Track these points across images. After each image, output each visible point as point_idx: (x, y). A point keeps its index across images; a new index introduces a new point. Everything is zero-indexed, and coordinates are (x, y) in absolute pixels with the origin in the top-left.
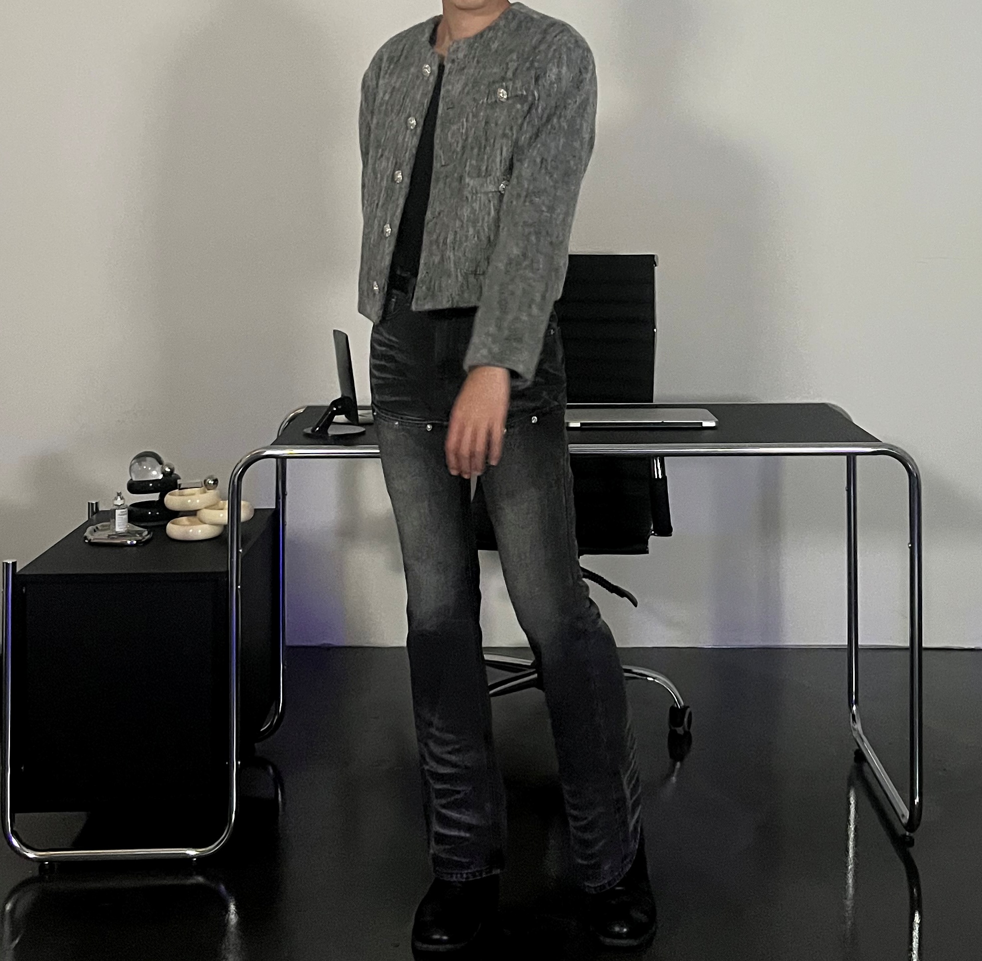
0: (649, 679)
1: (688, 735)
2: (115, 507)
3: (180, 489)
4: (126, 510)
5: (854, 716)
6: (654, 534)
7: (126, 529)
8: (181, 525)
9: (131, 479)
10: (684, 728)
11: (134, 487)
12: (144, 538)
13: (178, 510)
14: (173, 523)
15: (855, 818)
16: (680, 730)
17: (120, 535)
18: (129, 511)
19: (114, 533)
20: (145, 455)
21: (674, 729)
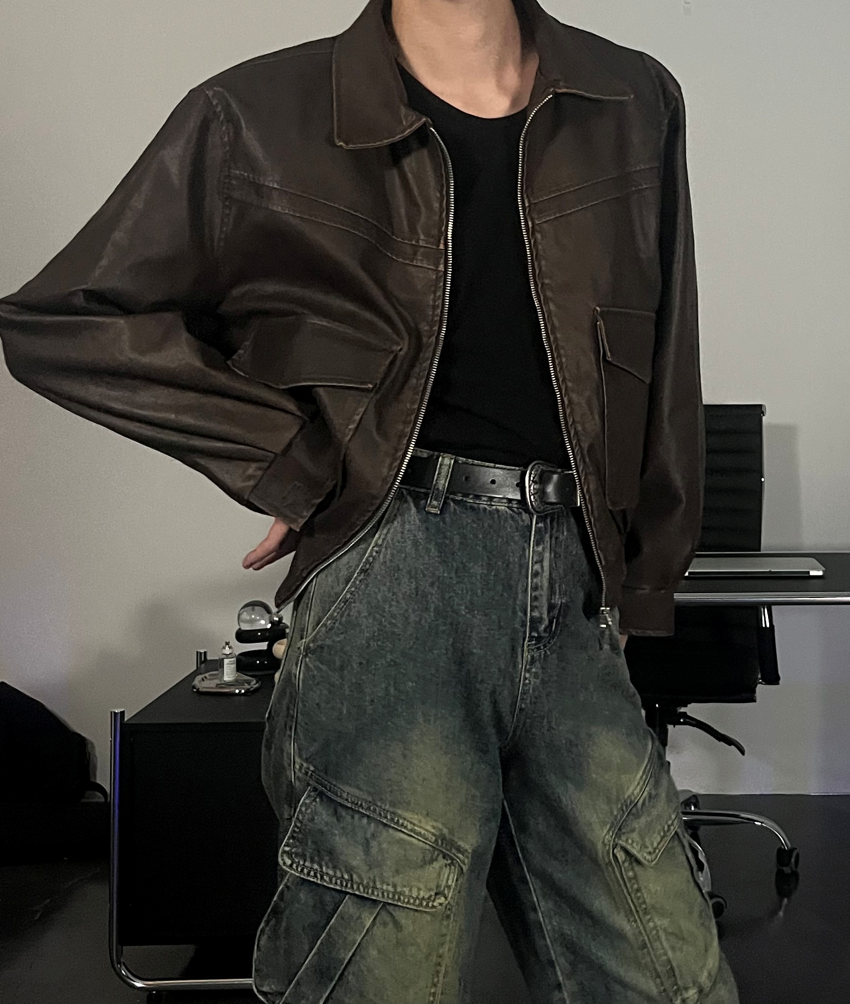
0: (756, 823)
1: (795, 874)
2: (224, 656)
4: (235, 659)
6: (761, 683)
7: (234, 678)
9: (240, 629)
11: (243, 636)
12: (252, 688)
16: (787, 870)
17: (229, 684)
18: (237, 660)
19: (223, 682)
20: (253, 604)
21: (781, 868)
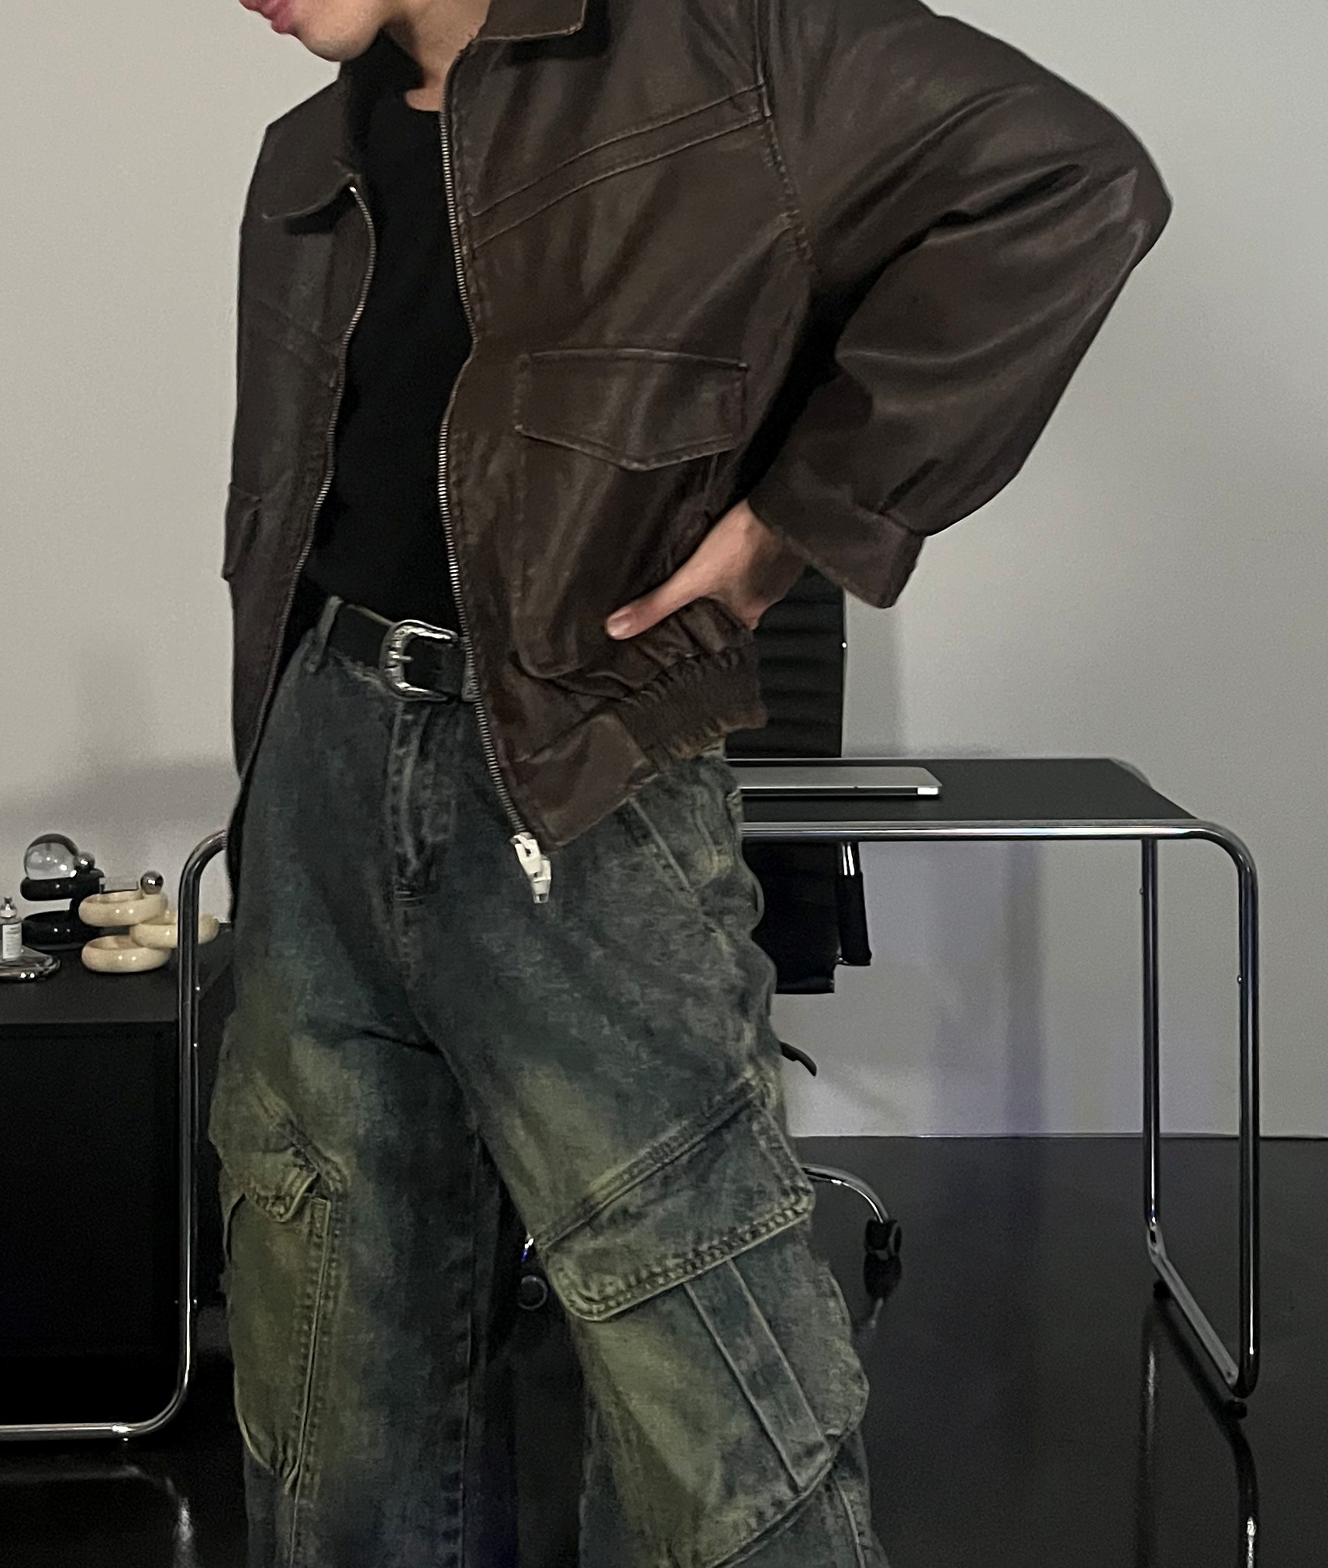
0: (836, 1182)
2: (3, 921)
3: (103, 893)
4: (19, 925)
5: (1153, 1234)
6: (841, 963)
7: (18, 956)
8: (105, 949)
9: (27, 878)
10: (889, 1252)
11: (32, 890)
12: (46, 970)
13: (98, 925)
14: (93, 946)
16: (883, 1255)
17: (11, 965)
18: (23, 926)
20: (48, 840)
21: (873, 1251)
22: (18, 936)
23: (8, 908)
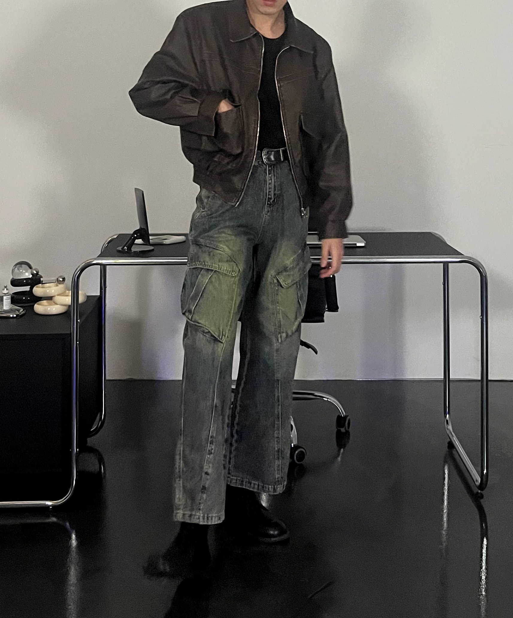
0: (324, 399)
1: (347, 432)
2: (4, 295)
3: (42, 284)
4: (10, 296)
5: (447, 421)
6: (327, 311)
7: (10, 308)
8: (43, 305)
9: (13, 278)
10: (345, 429)
11: (15, 283)
12: (20, 313)
13: (41, 296)
14: (38, 304)
15: (448, 482)
16: (343, 430)
17: (6, 312)
19: (3, 310)
20: (21, 264)
21: (339, 429)
22: (10, 300)
23: (5, 289)
